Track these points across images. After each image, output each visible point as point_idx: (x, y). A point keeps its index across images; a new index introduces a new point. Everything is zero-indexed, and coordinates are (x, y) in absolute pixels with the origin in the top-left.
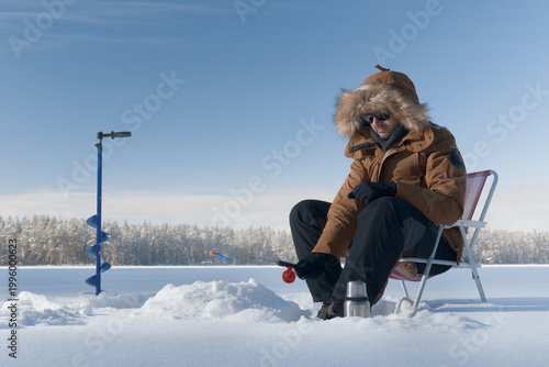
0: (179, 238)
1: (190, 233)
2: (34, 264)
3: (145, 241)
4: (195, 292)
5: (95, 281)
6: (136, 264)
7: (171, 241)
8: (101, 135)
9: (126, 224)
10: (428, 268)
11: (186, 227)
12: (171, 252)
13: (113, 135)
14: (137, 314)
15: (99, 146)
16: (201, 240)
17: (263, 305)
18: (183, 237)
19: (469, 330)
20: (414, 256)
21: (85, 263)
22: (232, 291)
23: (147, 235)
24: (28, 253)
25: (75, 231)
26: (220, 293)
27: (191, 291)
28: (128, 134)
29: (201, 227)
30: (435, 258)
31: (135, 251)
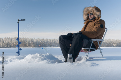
0: (46, 41)
1: (49, 40)
2: (15, 47)
3: (39, 42)
4: (34, 56)
5: (18, 53)
6: (37, 47)
7: (44, 42)
8: (19, 20)
9: (35, 39)
10: (90, 50)
11: (48, 39)
12: (45, 44)
13: (21, 20)
14: (21, 61)
15: (18, 23)
16: (51, 42)
17: (49, 59)
18: (47, 41)
19: (92, 66)
20: (86, 48)
21: (26, 47)
22: (43, 56)
23: (39, 41)
24: (14, 45)
25: (24, 40)
26: (40, 57)
27: (33, 56)
28: (25, 20)
29: (51, 39)
30: (91, 48)
31: (37, 44)
